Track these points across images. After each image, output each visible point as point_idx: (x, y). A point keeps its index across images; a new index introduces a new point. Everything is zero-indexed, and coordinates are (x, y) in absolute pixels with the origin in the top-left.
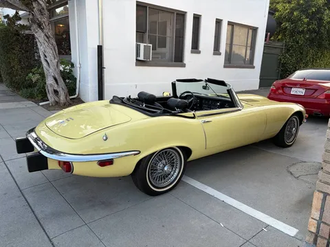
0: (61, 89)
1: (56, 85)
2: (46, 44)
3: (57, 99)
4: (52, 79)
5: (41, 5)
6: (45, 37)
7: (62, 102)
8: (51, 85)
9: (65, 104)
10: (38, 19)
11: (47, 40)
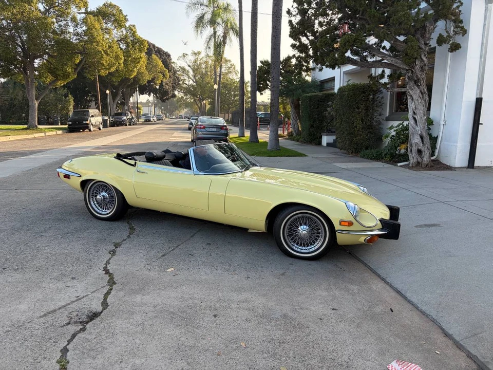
0: (426, 148)
1: (421, 144)
2: (420, 101)
3: (419, 160)
4: (419, 137)
5: (424, 61)
6: (420, 94)
7: (425, 163)
8: (417, 144)
9: (427, 165)
10: (417, 76)
11: (421, 97)
